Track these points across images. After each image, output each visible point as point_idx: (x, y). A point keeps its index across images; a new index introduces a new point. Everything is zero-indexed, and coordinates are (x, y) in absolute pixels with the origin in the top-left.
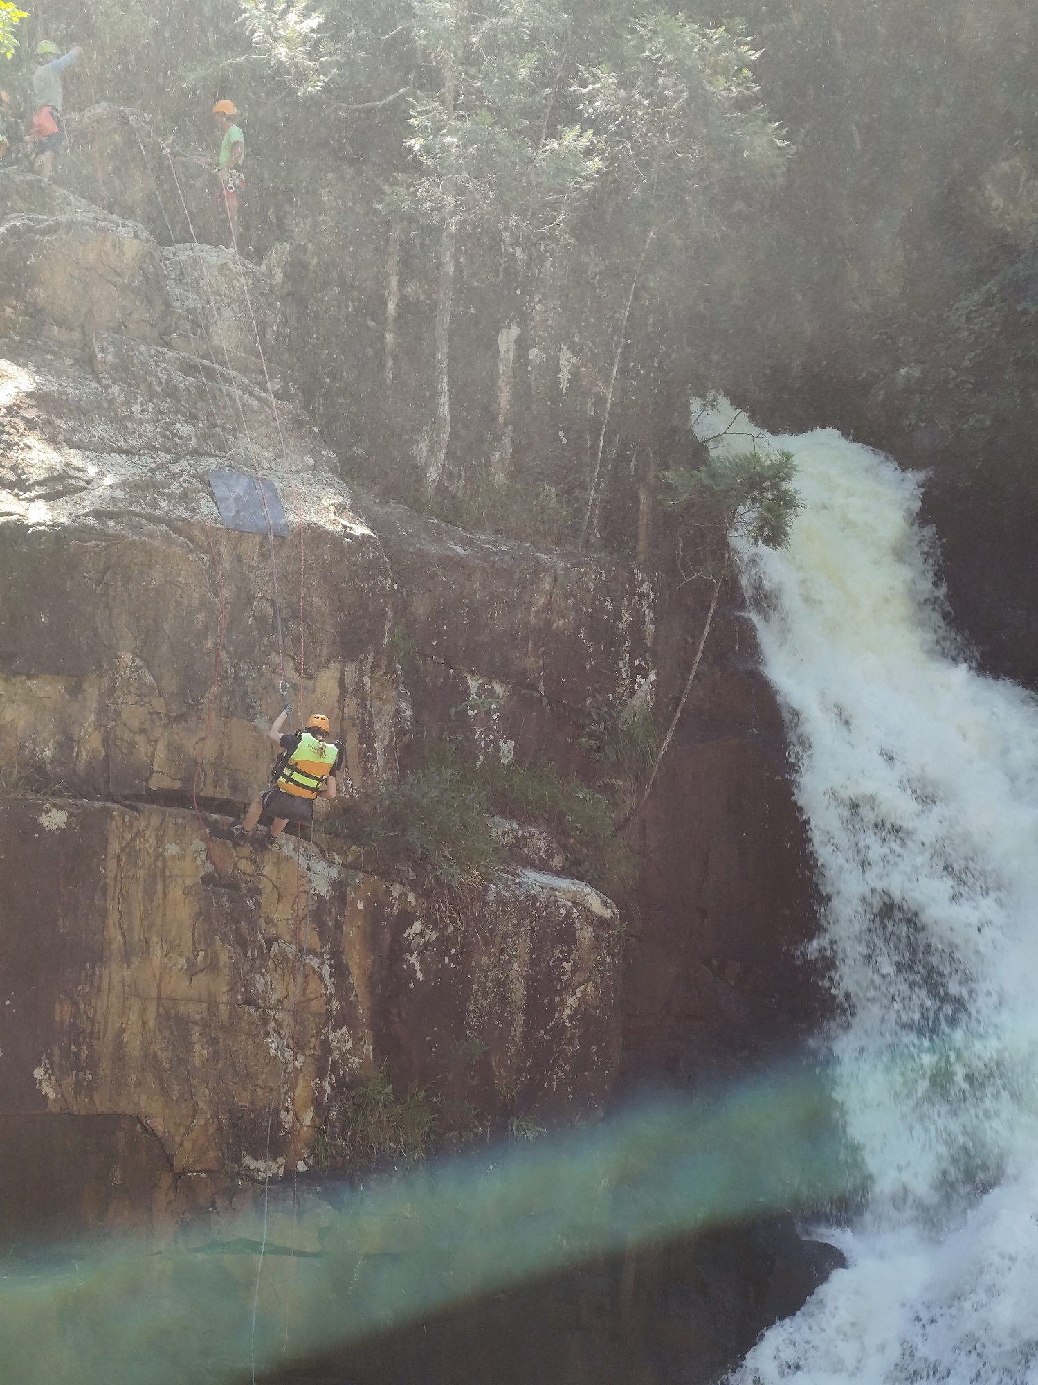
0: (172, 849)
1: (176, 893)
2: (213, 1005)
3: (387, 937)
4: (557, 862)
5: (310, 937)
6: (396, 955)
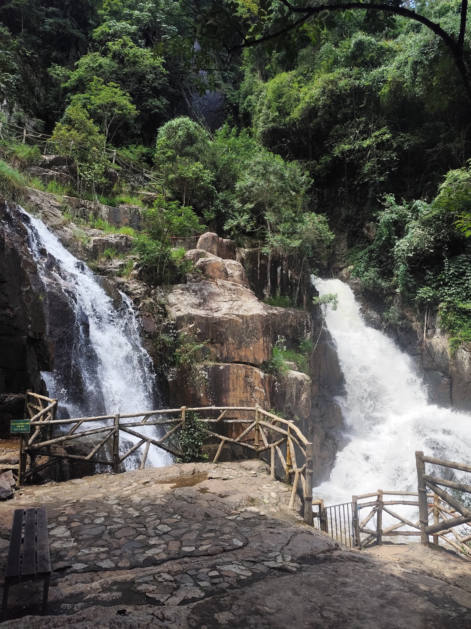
0: (240, 371)
1: (241, 379)
2: (247, 398)
3: (272, 385)
4: (296, 369)
5: (261, 385)
6: (274, 388)
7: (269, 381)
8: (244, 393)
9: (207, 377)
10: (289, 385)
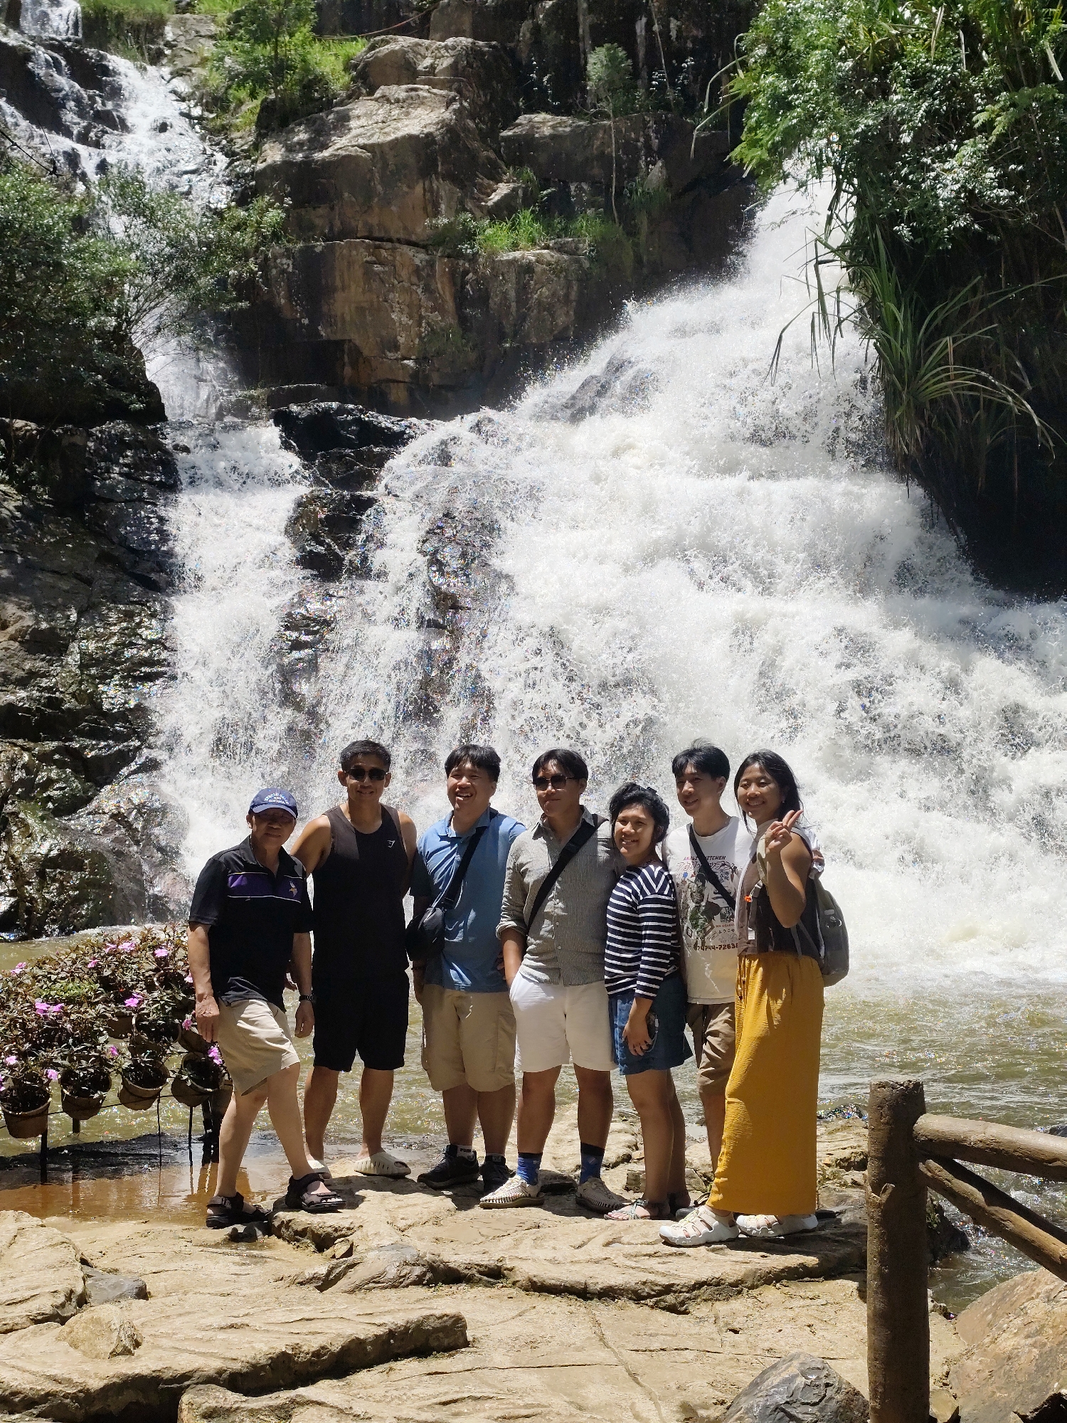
0: (354, 253)
1: (357, 267)
3: (459, 281)
6: (463, 287)
7: (453, 273)
8: (364, 292)
9: (290, 270)
10: (497, 276)
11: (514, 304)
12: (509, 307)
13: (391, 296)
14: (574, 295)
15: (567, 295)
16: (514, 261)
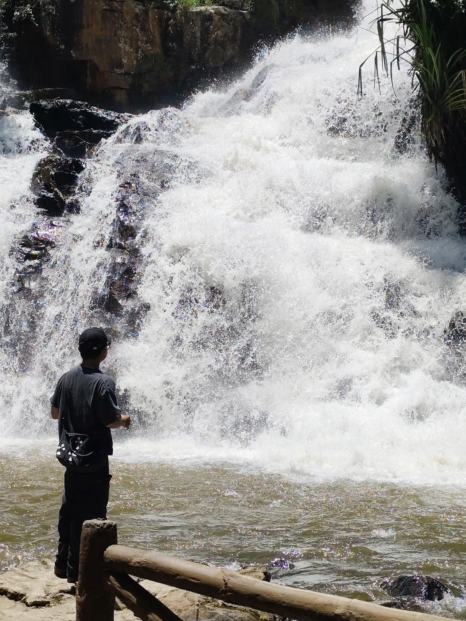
1: (97, 13)
3: (164, 24)
6: (167, 28)
7: (160, 18)
8: (101, 30)
9: (54, 13)
10: (188, 22)
11: (199, 40)
12: (196, 42)
13: (119, 32)
14: (239, 36)
15: (234, 37)
16: (201, 12)
